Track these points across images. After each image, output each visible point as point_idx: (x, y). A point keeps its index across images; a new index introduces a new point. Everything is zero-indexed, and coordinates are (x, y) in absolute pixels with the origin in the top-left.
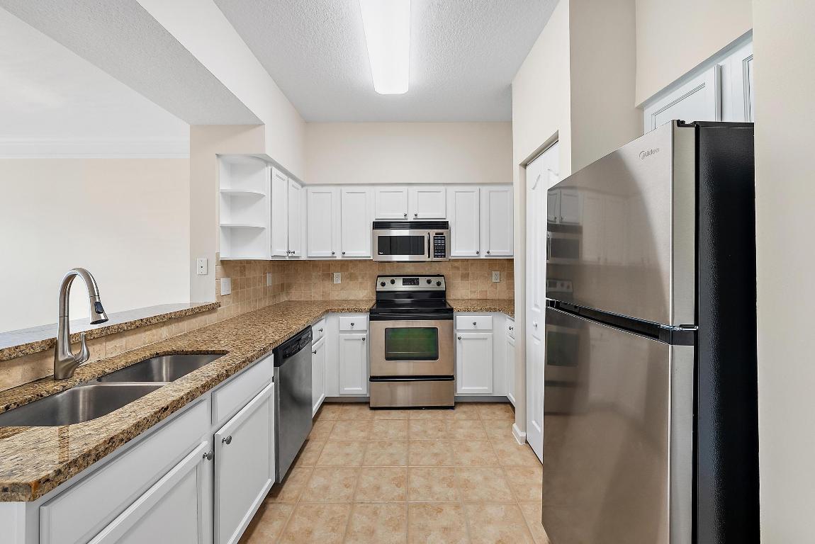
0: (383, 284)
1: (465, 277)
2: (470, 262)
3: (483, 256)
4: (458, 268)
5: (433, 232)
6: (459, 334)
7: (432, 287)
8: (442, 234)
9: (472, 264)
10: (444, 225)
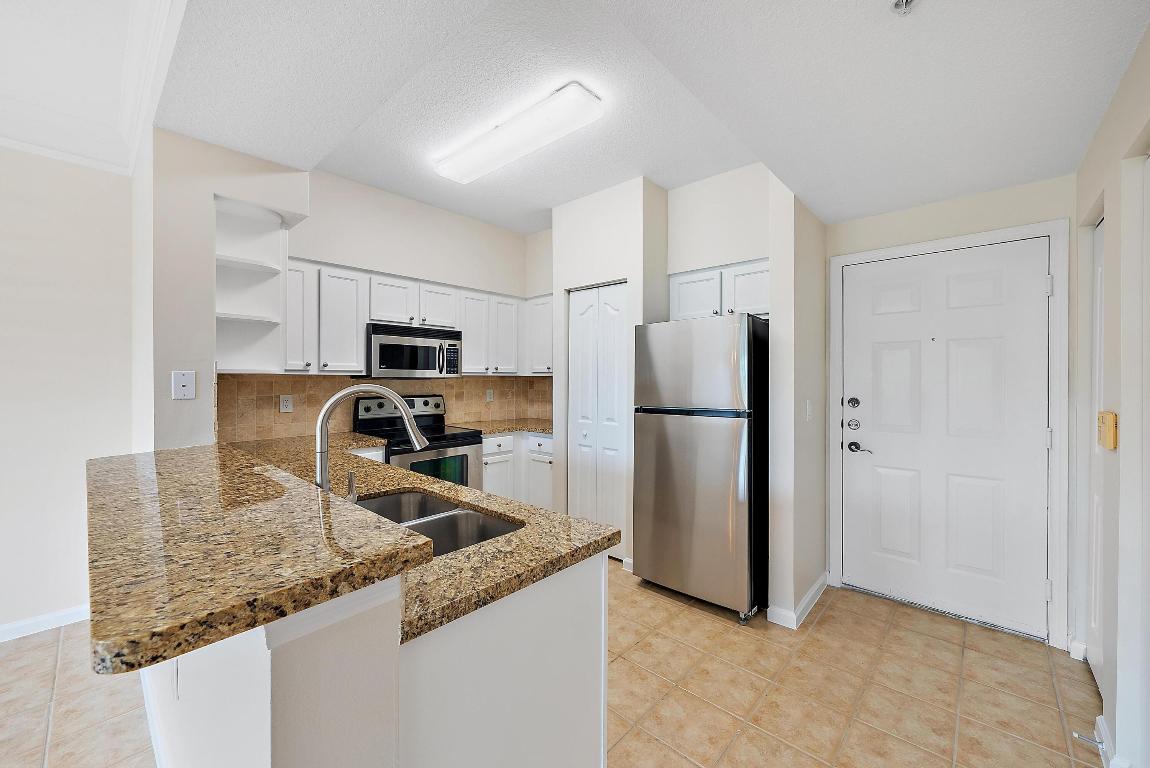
0: (368, 410)
1: (459, 396)
2: (464, 380)
3: (490, 373)
4: (452, 387)
5: (446, 343)
6: (485, 459)
7: (430, 410)
8: (455, 345)
9: (467, 382)
10: (457, 336)
